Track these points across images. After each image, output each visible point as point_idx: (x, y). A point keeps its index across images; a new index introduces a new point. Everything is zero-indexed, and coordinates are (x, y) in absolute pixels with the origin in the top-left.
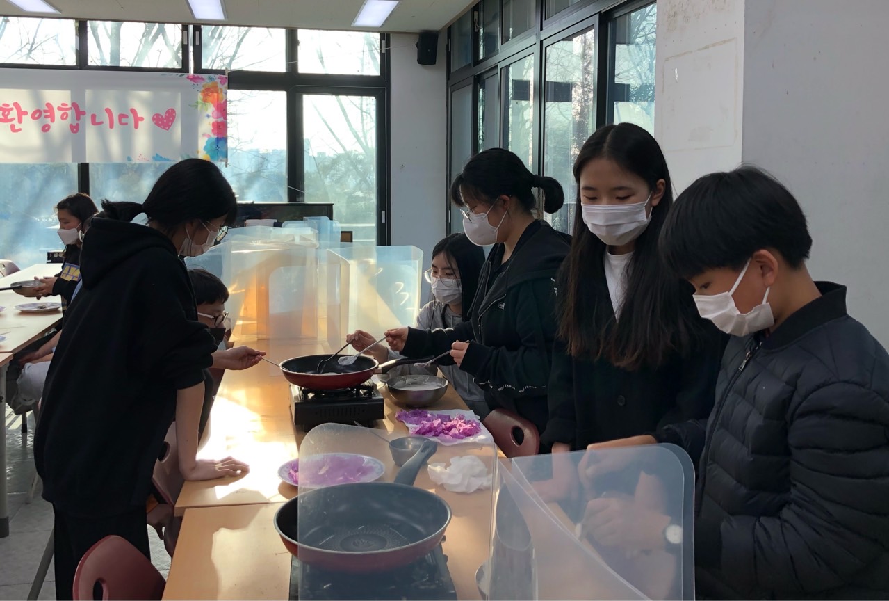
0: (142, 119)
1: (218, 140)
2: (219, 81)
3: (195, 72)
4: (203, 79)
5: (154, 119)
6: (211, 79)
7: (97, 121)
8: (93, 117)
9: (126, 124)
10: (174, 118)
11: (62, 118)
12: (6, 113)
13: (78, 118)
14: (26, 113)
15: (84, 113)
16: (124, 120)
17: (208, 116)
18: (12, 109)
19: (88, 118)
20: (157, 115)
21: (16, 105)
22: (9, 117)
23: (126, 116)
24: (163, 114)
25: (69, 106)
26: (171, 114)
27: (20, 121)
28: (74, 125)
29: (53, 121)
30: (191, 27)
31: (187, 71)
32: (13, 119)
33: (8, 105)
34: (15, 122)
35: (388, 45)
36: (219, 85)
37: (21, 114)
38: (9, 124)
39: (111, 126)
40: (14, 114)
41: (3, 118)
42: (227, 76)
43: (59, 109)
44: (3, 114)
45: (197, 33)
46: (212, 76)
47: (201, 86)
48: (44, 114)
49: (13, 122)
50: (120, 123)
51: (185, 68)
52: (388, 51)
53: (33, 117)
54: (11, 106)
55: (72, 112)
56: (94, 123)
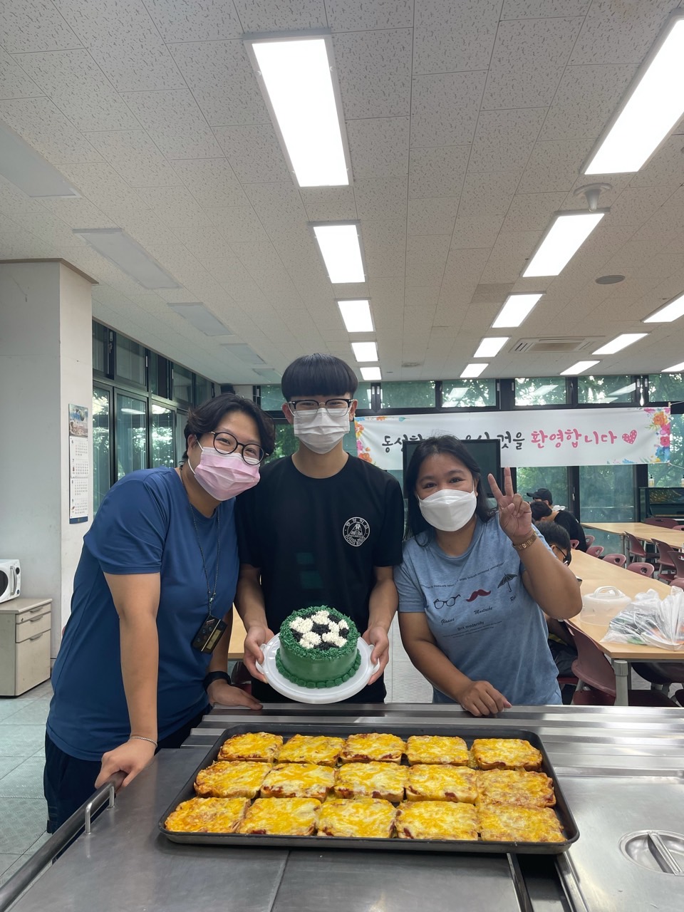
0: (616, 437)
1: (664, 448)
2: (664, 411)
3: (644, 405)
4: (654, 410)
5: (623, 437)
6: (659, 410)
7: (588, 439)
8: (586, 437)
9: (606, 441)
10: (636, 436)
11: (568, 439)
13: (577, 439)
14: (547, 437)
15: (580, 435)
16: (604, 439)
17: (657, 434)
19: (581, 439)
20: (625, 435)
21: (541, 432)
22: (537, 439)
23: (606, 436)
24: (629, 434)
25: (572, 431)
26: (634, 433)
27: (543, 442)
28: (575, 442)
29: (562, 441)
30: (641, 376)
31: (640, 405)
32: (539, 440)
33: (536, 432)
34: (541, 442)
36: (665, 414)
37: (544, 437)
38: (537, 443)
39: (597, 443)
40: (540, 437)
42: (669, 407)
43: (566, 433)
44: (534, 438)
45: (646, 380)
46: (660, 408)
47: (652, 415)
48: (557, 437)
49: (539, 442)
50: (603, 441)
53: (551, 439)
54: (538, 433)
55: (573, 435)
56: (586, 441)
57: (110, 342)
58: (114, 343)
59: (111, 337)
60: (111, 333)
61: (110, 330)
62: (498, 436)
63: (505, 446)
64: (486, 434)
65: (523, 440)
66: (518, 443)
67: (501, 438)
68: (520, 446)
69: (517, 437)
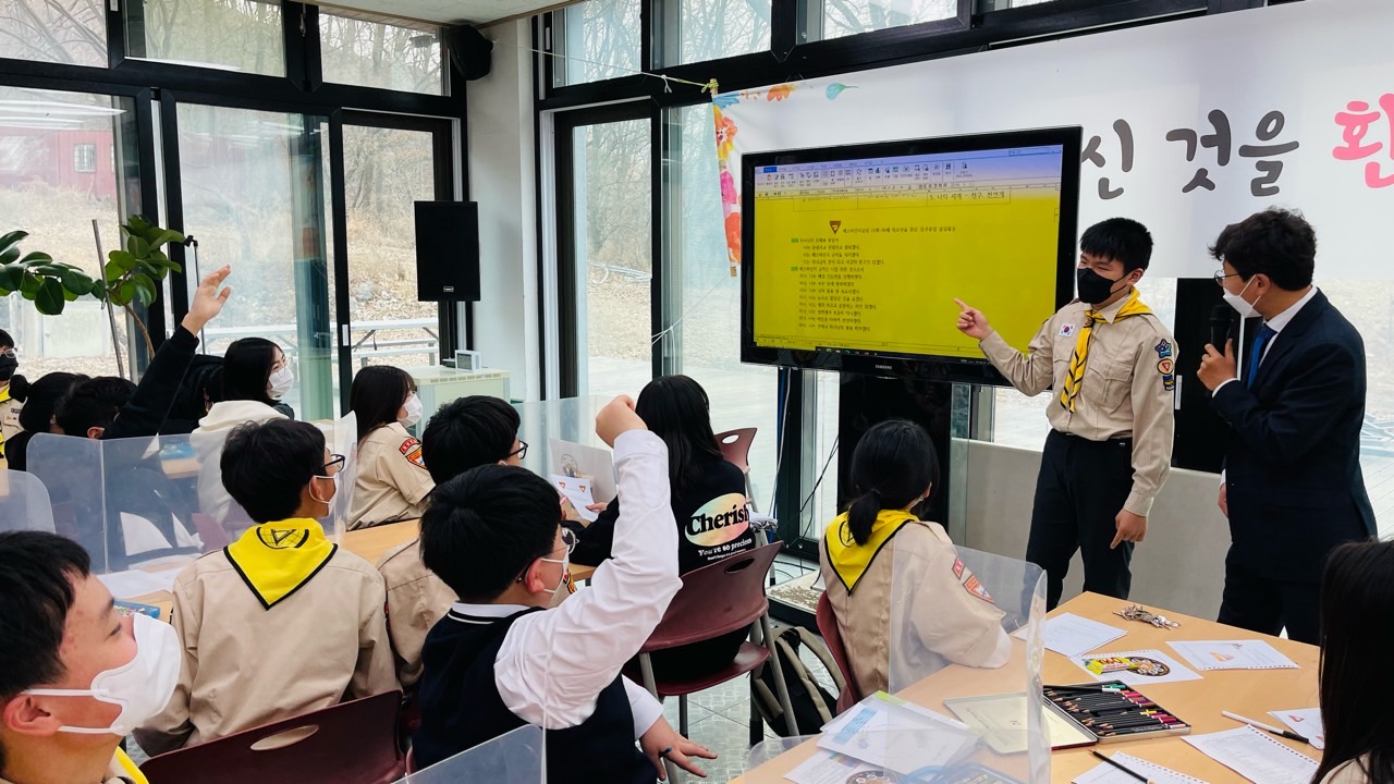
12: (1357, 130)
18: (1376, 116)
32: (1377, 147)
33: (1364, 106)
38: (1362, 163)
40: (1378, 131)
41: (1346, 145)
44: (1347, 136)
49: (1375, 157)
54: (1375, 107)
62: (1174, 136)
63: (1201, 179)
64: (1122, 128)
65: (1294, 146)
66: (1260, 166)
67: (1183, 144)
68: (1273, 176)
69: (1262, 133)
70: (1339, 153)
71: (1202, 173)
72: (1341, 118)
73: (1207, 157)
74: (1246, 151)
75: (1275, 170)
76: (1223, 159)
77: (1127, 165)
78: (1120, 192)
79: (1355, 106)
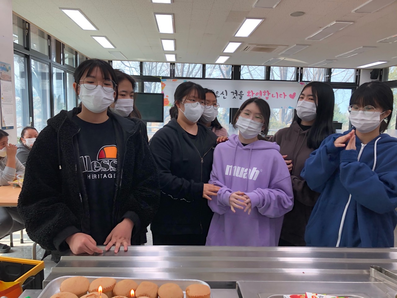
0: (286, 96)
3: (300, 81)
4: (303, 84)
5: (289, 96)
7: (274, 96)
8: (273, 95)
9: (281, 97)
10: (295, 95)
11: (264, 95)
13: (268, 95)
14: (254, 94)
15: (270, 94)
18: (250, 92)
19: (270, 95)
20: (291, 94)
21: (252, 91)
23: (282, 95)
24: (292, 94)
25: (266, 91)
28: (267, 97)
29: (261, 96)
30: (300, 68)
31: (298, 81)
32: (251, 95)
35: (360, 73)
39: (277, 98)
43: (263, 92)
44: (248, 94)
45: (302, 70)
46: (305, 83)
48: (259, 94)
49: (250, 96)
51: (297, 81)
52: (359, 75)
53: (256, 95)
54: (250, 91)
55: (267, 94)
56: (273, 96)
57: (26, 29)
58: (29, 29)
59: (27, 26)
60: (27, 24)
61: (27, 22)
62: (231, 92)
63: (234, 97)
64: (226, 91)
65: (243, 95)
66: (240, 96)
67: (233, 93)
68: (241, 98)
69: (240, 93)
70: (247, 96)
71: (235, 97)
72: (248, 92)
73: (235, 95)
74: (239, 95)
75: (242, 97)
76: (237, 95)
77: (227, 95)
78: (226, 98)
79: (249, 91)
